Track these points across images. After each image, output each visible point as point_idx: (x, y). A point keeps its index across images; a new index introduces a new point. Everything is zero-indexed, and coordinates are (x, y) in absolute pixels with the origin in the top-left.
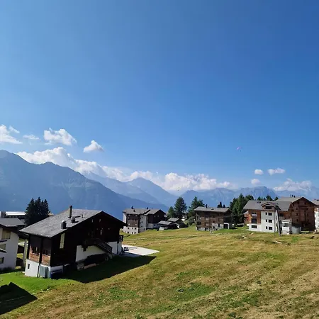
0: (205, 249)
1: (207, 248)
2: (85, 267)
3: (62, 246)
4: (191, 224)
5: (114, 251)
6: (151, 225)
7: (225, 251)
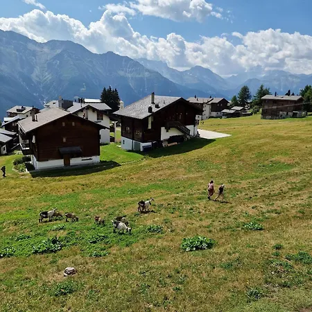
0: (279, 134)
1: (282, 133)
2: (169, 145)
3: (150, 127)
4: (255, 113)
5: (191, 133)
6: (214, 114)
7: (303, 136)
